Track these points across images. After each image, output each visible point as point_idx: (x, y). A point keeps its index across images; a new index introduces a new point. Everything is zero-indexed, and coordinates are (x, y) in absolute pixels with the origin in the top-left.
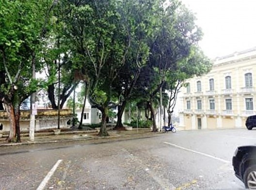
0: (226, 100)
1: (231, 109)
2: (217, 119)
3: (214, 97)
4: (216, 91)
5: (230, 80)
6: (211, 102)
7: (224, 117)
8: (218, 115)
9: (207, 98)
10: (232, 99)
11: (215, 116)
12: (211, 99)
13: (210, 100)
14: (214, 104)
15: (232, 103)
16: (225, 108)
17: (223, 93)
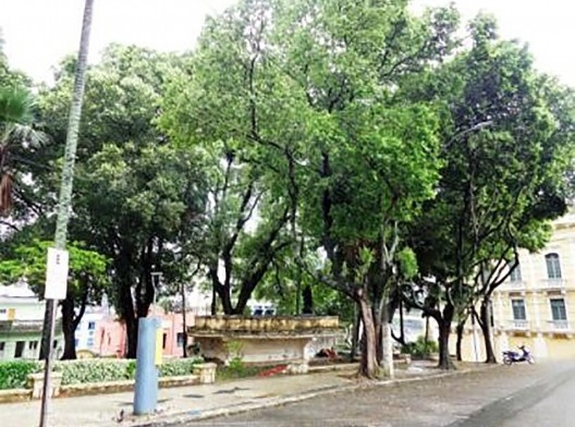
0: (552, 301)
1: (564, 318)
2: (535, 339)
3: (523, 294)
4: (525, 283)
5: (558, 262)
6: (516, 304)
7: (551, 336)
8: (534, 331)
9: (507, 295)
10: (566, 299)
11: (529, 334)
12: (516, 298)
13: (513, 301)
14: (523, 308)
15: (566, 305)
16: (551, 318)
17: (544, 287)
